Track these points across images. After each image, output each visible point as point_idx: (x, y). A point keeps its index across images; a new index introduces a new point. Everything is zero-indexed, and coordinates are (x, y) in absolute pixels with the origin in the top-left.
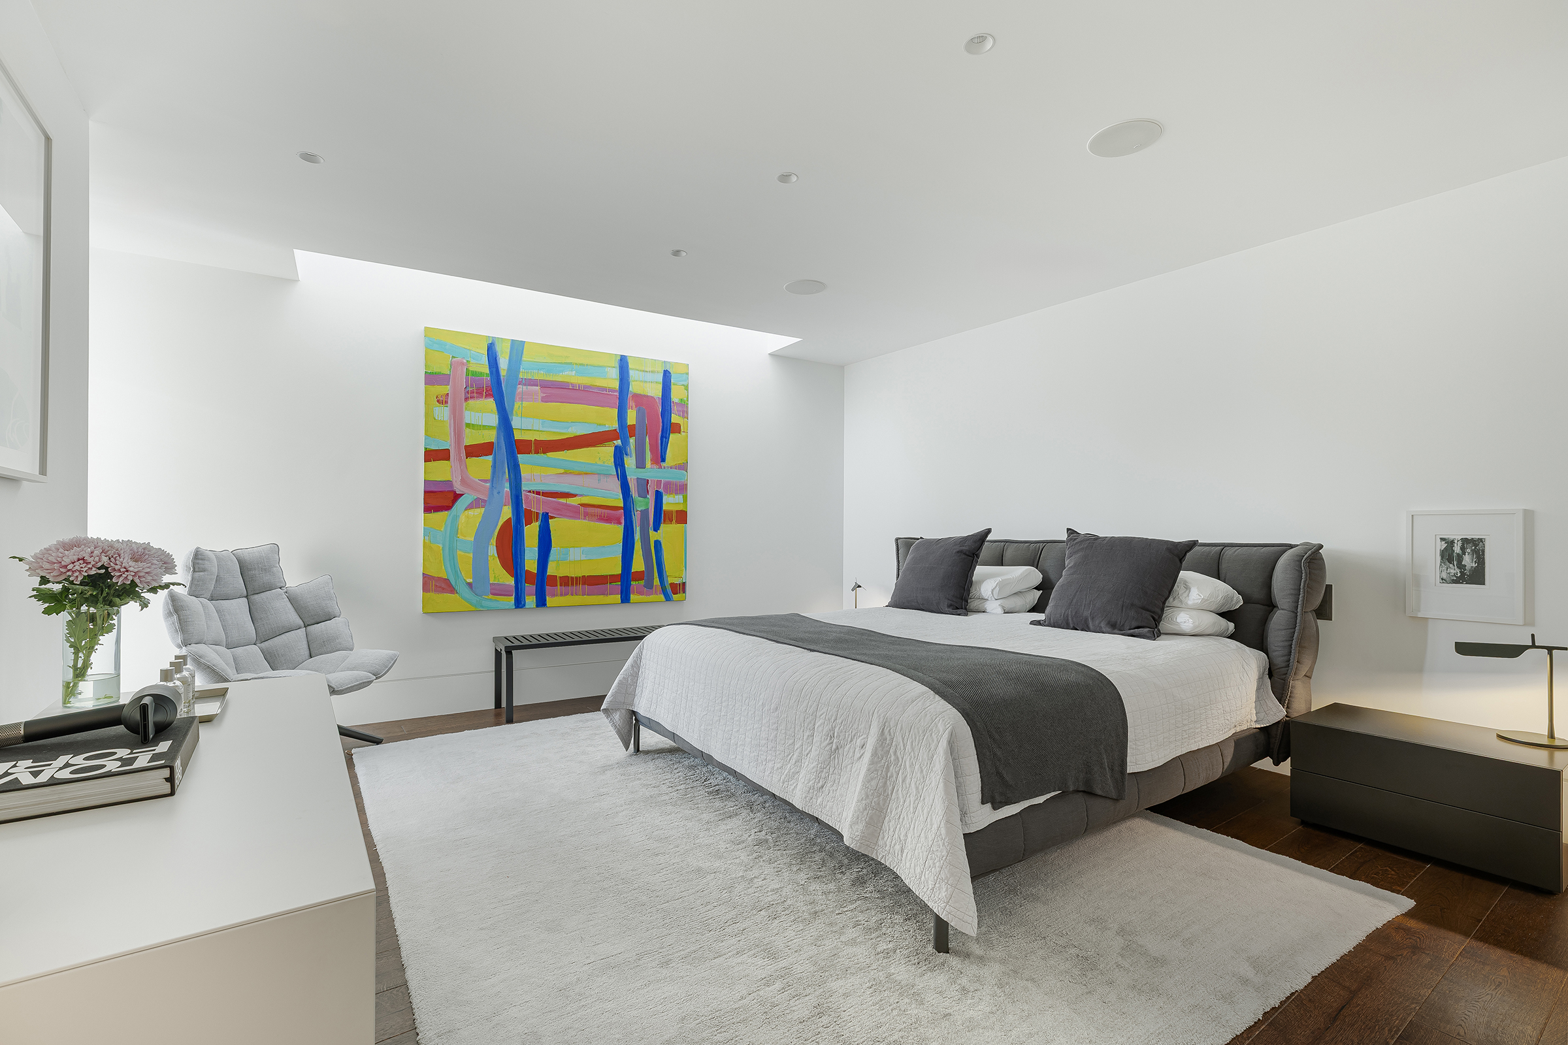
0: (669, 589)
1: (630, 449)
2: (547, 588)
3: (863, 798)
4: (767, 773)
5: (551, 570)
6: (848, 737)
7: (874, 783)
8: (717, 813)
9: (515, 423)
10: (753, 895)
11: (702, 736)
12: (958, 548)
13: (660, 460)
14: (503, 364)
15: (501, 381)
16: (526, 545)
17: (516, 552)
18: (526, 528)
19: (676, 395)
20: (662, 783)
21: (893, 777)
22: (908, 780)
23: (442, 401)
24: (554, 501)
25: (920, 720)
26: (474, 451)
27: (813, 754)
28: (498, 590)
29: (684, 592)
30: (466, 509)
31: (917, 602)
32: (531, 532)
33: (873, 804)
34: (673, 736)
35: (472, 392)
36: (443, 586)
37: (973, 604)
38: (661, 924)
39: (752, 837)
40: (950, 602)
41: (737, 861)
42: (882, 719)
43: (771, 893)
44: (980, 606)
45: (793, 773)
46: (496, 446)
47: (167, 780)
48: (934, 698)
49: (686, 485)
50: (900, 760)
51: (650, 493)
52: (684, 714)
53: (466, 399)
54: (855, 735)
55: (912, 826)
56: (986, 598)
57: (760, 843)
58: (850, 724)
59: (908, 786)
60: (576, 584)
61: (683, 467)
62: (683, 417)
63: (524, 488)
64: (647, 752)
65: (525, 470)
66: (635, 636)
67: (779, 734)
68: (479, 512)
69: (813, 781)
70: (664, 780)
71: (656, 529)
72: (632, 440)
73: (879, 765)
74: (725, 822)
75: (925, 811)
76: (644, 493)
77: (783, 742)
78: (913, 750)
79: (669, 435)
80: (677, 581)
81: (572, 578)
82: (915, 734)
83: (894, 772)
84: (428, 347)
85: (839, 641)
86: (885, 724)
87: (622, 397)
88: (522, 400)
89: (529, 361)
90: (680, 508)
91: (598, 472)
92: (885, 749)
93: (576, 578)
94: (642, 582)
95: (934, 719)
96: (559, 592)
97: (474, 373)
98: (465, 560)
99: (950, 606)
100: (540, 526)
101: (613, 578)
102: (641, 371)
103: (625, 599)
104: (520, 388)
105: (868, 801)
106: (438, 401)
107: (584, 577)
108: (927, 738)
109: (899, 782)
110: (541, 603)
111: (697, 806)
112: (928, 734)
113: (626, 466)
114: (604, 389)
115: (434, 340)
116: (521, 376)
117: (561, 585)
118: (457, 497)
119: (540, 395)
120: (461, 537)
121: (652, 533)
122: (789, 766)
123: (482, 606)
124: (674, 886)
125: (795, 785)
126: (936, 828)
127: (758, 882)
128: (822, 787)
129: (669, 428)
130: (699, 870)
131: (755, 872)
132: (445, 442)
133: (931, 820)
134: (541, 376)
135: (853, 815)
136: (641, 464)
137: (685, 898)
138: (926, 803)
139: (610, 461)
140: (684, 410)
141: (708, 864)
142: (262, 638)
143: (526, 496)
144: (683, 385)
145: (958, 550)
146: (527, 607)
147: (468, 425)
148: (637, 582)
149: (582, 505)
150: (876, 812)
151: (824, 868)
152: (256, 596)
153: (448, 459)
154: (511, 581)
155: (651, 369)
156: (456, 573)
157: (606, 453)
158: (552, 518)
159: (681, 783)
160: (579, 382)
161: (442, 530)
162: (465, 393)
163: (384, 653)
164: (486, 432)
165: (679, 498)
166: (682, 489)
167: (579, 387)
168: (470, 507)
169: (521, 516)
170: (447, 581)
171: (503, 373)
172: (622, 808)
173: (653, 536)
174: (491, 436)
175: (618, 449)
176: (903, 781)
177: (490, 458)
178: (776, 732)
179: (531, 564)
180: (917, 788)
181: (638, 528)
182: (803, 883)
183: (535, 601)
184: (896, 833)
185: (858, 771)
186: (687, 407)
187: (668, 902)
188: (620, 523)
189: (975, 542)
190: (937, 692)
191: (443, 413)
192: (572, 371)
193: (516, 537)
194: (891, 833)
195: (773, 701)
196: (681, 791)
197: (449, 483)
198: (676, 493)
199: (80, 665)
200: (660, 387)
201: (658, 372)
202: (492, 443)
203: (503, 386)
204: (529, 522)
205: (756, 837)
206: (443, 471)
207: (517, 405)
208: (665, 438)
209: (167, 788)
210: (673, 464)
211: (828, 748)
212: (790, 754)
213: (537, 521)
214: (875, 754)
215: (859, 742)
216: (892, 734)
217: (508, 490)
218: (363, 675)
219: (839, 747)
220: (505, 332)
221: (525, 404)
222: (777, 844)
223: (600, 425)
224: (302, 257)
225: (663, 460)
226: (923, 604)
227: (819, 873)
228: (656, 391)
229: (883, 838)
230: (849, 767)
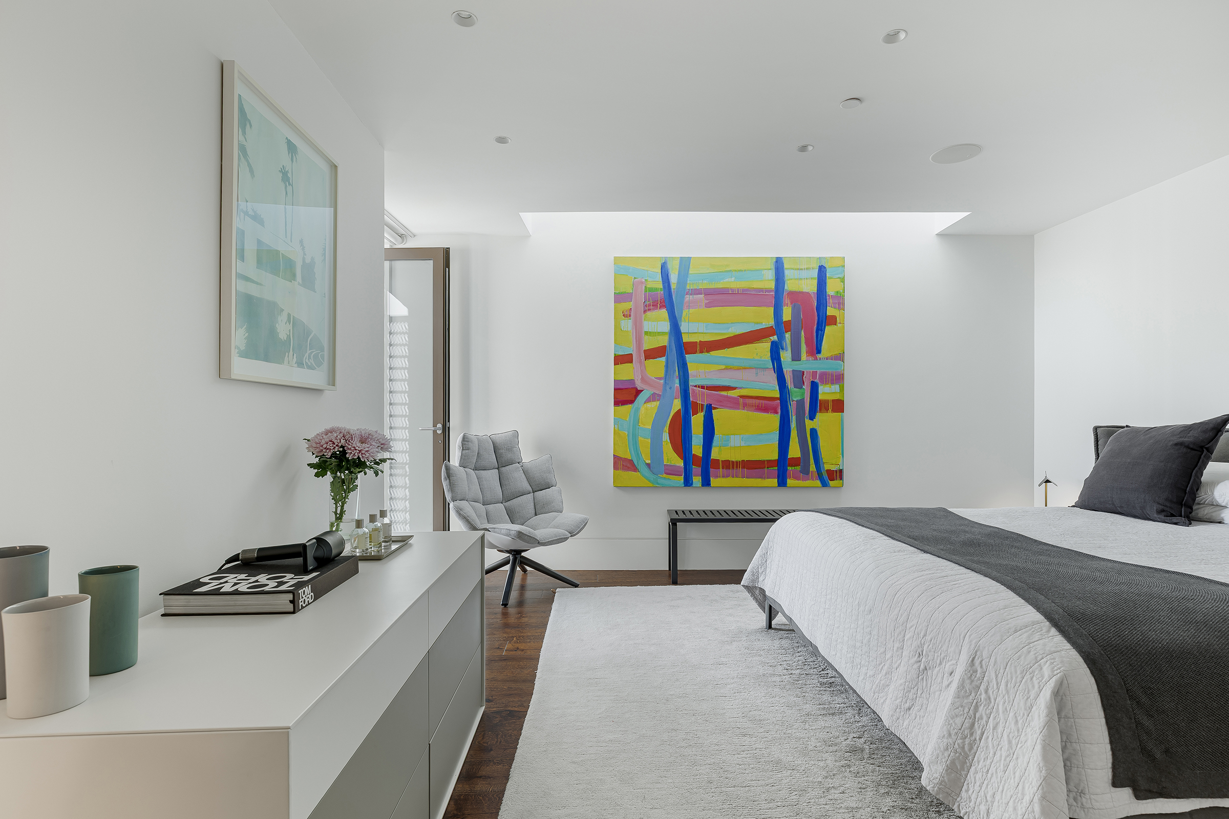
0: (825, 475)
1: (786, 344)
2: (712, 470)
3: (944, 736)
4: (861, 678)
5: (715, 454)
6: (937, 659)
7: (959, 721)
8: (821, 706)
9: (684, 328)
10: (823, 806)
11: (810, 625)
12: (1176, 439)
13: (815, 352)
14: (674, 279)
15: (672, 294)
16: (693, 432)
17: (685, 438)
18: (692, 418)
19: (831, 289)
20: (779, 664)
21: (982, 719)
22: (1000, 729)
23: (626, 315)
24: (717, 394)
25: (1019, 657)
26: (652, 354)
27: (902, 669)
28: (671, 471)
29: (841, 478)
30: (645, 403)
31: (1113, 504)
32: (697, 421)
33: (956, 746)
34: (790, 620)
35: (649, 305)
36: (628, 465)
37: (1204, 512)
38: (719, 808)
39: (848, 742)
40: (1161, 507)
41: (822, 764)
42: (973, 646)
43: (843, 811)
44: (1214, 514)
45: (883, 685)
46: (668, 348)
47: (291, 602)
48: (1048, 631)
49: (843, 375)
50: (993, 701)
51: (805, 384)
52: (798, 600)
53: (645, 312)
54: (944, 659)
55: (1001, 788)
56: (1223, 504)
57: (854, 750)
58: (939, 644)
59: (1000, 736)
60: (737, 467)
61: (840, 357)
62: (839, 308)
63: (691, 383)
64: (775, 629)
65: (692, 368)
66: (769, 518)
67: (872, 639)
68: (655, 405)
69: (900, 700)
70: (783, 661)
71: (812, 418)
72: (788, 335)
73: (965, 701)
74: (825, 718)
75: (1017, 774)
76: (799, 383)
77: (876, 649)
78: (1008, 692)
79: (825, 327)
80: (833, 468)
81: (733, 462)
82: (1011, 673)
83: (984, 714)
84: (617, 273)
85: (971, 543)
86: (976, 652)
87: (778, 296)
88: (689, 307)
89: (695, 273)
90: (837, 397)
91: (756, 366)
92: (975, 683)
93: (737, 462)
94: (798, 468)
95: (1038, 659)
96: (721, 474)
97: (651, 289)
98: (645, 443)
99: (1160, 512)
100: (704, 416)
101: (770, 463)
102: (796, 269)
103: (782, 483)
104: (688, 298)
105: (950, 740)
106: (624, 315)
107: (743, 461)
108: (1026, 681)
109: (990, 727)
110: (706, 483)
111: (804, 694)
112: (1028, 676)
113: (782, 359)
114: (761, 290)
115: (621, 266)
116: (688, 287)
117: (723, 468)
118: (638, 392)
119: (704, 302)
120: (641, 426)
121: (808, 422)
122: (880, 676)
123: (658, 483)
124: (747, 772)
125: (884, 698)
126: (1028, 802)
127: (834, 794)
128: (909, 709)
129: (824, 321)
130: (778, 762)
131: (836, 782)
132: (629, 348)
133: (1023, 788)
134: (705, 285)
135: (933, 752)
136: (796, 357)
137: (753, 788)
138: (1019, 765)
139: (767, 356)
140: (840, 302)
141: (790, 758)
142: (507, 498)
143: (693, 390)
144: (839, 278)
145: (1175, 442)
146: (694, 485)
147: (646, 333)
148: (793, 468)
149: (741, 397)
150: (959, 756)
151: (918, 800)
152: (503, 468)
153: (631, 362)
154: (680, 463)
155: (806, 267)
156: (638, 454)
157: (763, 349)
158: (715, 408)
159: (798, 667)
160: (738, 286)
161: (627, 419)
162: (644, 307)
163: (580, 516)
164: (660, 338)
165: (836, 388)
166: (838, 378)
167: (738, 291)
168: (648, 400)
169: (689, 407)
170: (631, 461)
171: (673, 286)
172: (732, 681)
173: (809, 424)
174: (664, 341)
175: (774, 344)
176: (995, 728)
177: (663, 359)
178: (869, 636)
179: (697, 449)
180: (1010, 742)
181: (794, 417)
182: (885, 810)
183: (701, 481)
184: (983, 789)
185: (945, 701)
186: (844, 299)
187: (734, 787)
188: (777, 413)
189: (1205, 432)
190: (1055, 624)
191: (627, 324)
192: (731, 277)
193: (685, 426)
194: (977, 788)
195: (868, 602)
196: (794, 676)
197: (632, 381)
198: (832, 383)
199: (338, 512)
200: (815, 282)
201: (813, 268)
202: (665, 347)
203: (673, 297)
204: (695, 413)
205: (852, 743)
206: (628, 372)
207: (685, 312)
208: (820, 330)
209: (290, 607)
210: (829, 355)
211: (916, 666)
212: (882, 663)
213: (702, 411)
214: (961, 686)
215: (948, 667)
216: (984, 667)
217: (678, 385)
218: (562, 532)
219: (928, 668)
220: (674, 252)
221: (691, 311)
222: (873, 756)
223: (757, 323)
224: (529, 218)
225: (819, 352)
226: (1121, 507)
227: (909, 805)
228: (811, 287)
229: (967, 791)
230: (937, 693)
